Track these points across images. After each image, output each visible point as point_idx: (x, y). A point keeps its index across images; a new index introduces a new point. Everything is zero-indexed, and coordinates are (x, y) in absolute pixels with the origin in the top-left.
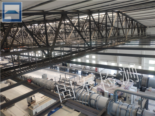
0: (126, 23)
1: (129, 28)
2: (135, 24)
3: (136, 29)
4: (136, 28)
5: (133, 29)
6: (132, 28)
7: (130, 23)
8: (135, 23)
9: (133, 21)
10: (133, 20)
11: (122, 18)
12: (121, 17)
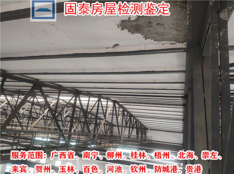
0: (123, 118)
1: (126, 127)
2: (133, 123)
3: (135, 130)
4: (135, 128)
5: (131, 129)
6: (130, 127)
7: (128, 119)
8: (133, 121)
9: (132, 118)
10: (131, 116)
11: (119, 111)
12: (117, 109)
